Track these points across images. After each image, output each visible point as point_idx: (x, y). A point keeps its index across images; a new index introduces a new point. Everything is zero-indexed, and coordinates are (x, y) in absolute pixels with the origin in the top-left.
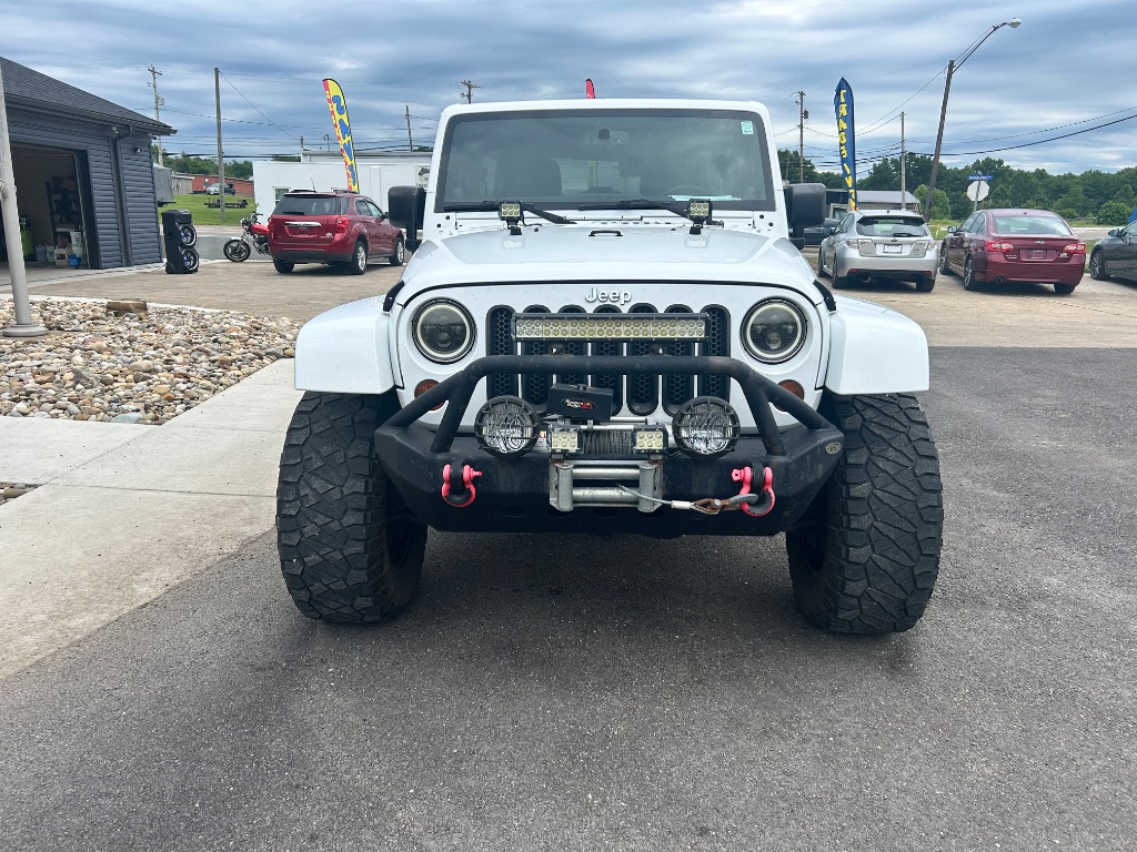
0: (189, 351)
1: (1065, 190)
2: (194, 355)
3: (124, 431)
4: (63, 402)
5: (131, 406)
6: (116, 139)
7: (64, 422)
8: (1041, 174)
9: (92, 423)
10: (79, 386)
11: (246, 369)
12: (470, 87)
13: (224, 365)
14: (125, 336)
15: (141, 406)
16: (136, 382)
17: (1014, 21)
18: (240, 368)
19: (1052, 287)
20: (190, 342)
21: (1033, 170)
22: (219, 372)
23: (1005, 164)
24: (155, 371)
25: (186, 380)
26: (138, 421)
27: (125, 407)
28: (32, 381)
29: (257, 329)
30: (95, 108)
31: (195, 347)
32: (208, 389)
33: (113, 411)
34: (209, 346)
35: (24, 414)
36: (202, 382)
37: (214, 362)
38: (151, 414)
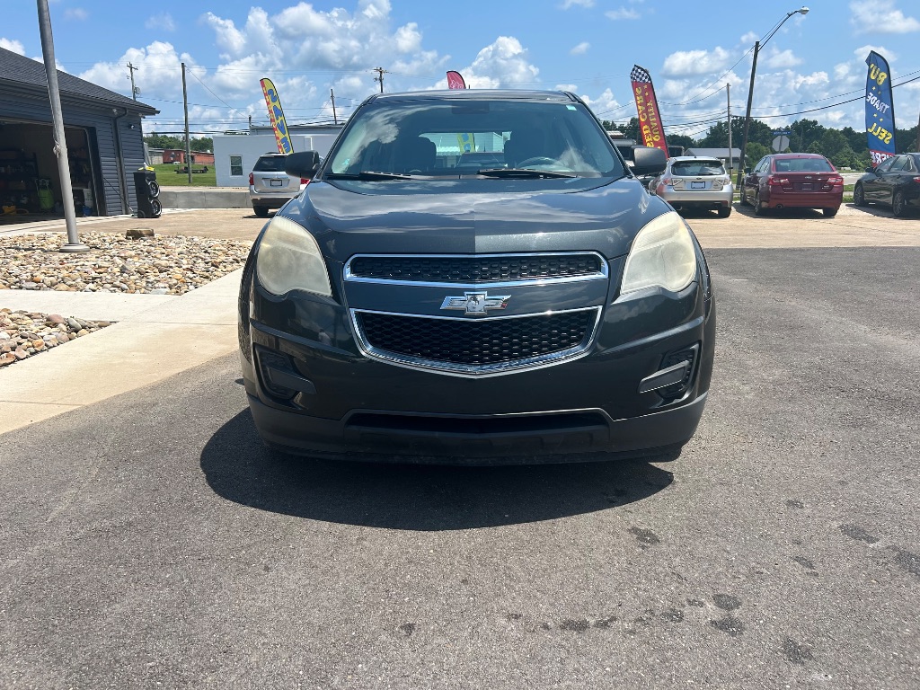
0: (190, 257)
2: (194, 259)
3: (159, 299)
4: (117, 283)
5: (161, 285)
6: (116, 119)
7: (119, 295)
8: (849, 131)
9: (138, 295)
10: (125, 275)
11: (229, 268)
13: (215, 265)
15: (167, 285)
16: (160, 273)
17: (804, 9)
18: (225, 267)
19: (821, 211)
22: (212, 269)
23: (819, 124)
24: (171, 267)
25: (191, 272)
26: (167, 293)
27: (157, 285)
28: (93, 272)
29: (233, 246)
30: (100, 95)
32: (206, 277)
33: (151, 287)
34: (202, 255)
35: (94, 291)
37: (207, 263)
38: (174, 290)
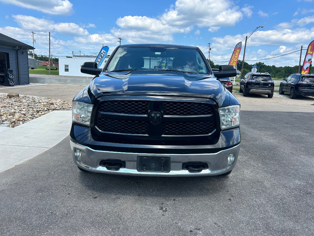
0: (28, 108)
1: (280, 71)
5: (6, 122)
6: (18, 50)
8: (274, 67)
11: (44, 113)
12: (120, 39)
13: (38, 112)
14: (10, 103)
15: (9, 122)
16: (10, 116)
17: (262, 26)
20: (29, 105)
21: (271, 66)
22: (35, 113)
23: (264, 64)
24: (16, 113)
25: (24, 115)
26: (8, 126)
27: (4, 122)
30: (12, 41)
31: (30, 107)
32: (30, 118)
34: (34, 106)
36: (29, 116)
37: (34, 111)
